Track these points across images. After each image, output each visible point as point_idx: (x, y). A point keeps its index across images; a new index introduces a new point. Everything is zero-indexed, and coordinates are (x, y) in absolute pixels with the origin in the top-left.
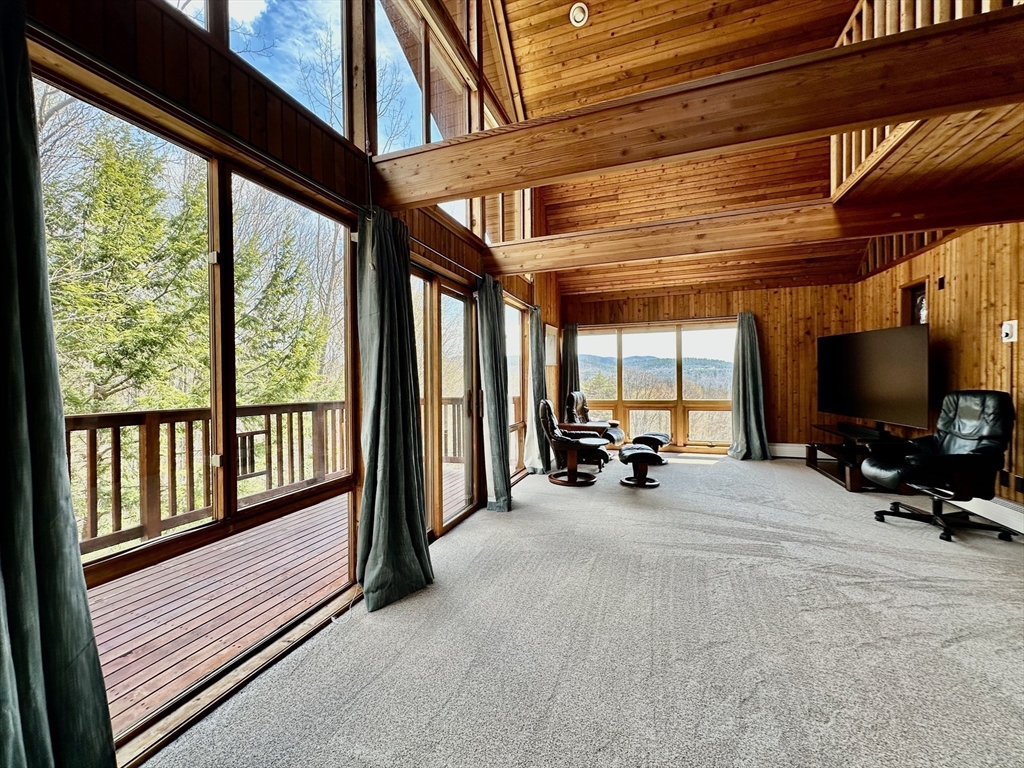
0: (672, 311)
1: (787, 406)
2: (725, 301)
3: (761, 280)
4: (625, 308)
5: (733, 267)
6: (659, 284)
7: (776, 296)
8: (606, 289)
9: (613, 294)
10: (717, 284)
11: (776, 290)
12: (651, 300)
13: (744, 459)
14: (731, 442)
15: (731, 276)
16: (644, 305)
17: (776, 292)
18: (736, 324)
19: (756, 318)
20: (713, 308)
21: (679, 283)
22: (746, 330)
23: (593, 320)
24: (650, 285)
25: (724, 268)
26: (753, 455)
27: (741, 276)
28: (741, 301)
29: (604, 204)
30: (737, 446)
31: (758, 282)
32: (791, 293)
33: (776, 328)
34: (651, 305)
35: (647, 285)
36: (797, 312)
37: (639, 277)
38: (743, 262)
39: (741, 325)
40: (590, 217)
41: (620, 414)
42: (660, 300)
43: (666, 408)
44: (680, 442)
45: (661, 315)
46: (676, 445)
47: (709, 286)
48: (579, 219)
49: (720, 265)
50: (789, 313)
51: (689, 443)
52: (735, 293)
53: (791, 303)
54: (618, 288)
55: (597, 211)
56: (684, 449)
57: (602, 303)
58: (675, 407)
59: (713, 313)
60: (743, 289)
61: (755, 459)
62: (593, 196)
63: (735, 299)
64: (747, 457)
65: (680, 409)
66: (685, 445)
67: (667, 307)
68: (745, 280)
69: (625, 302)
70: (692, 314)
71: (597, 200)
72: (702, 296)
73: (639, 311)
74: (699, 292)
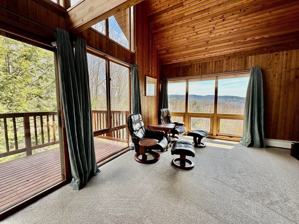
0: (214, 69)
1: (278, 119)
2: (244, 62)
3: (267, 48)
4: (190, 69)
5: (250, 42)
6: (207, 55)
7: (276, 57)
8: (181, 60)
9: (185, 63)
10: (240, 53)
11: (276, 53)
12: (203, 64)
13: (249, 146)
14: (242, 135)
15: (249, 47)
16: (200, 67)
17: (276, 55)
18: (250, 74)
19: (262, 70)
20: (236, 66)
21: (218, 54)
22: (256, 77)
23: (175, 76)
24: (202, 57)
25: (245, 43)
26: (255, 145)
27: (255, 47)
28: (253, 61)
29: (176, 10)
30: (246, 139)
31: (266, 49)
32: (287, 54)
33: (274, 76)
34: (203, 67)
35: (201, 56)
36: (290, 65)
37: (197, 52)
38: (257, 38)
39: (252, 75)
40: (170, 20)
41: (186, 119)
42: (208, 64)
43: (208, 117)
44: (215, 134)
45: (208, 71)
46: (212, 135)
47: (235, 55)
48: (164, 22)
49: (242, 41)
50: (284, 66)
51: (219, 134)
52: (250, 57)
53: (287, 60)
54: (187, 59)
55: (173, 15)
56: (216, 137)
57: (179, 67)
58: (213, 117)
59: (237, 69)
60: (255, 55)
61: (256, 147)
62: (170, 6)
63: (250, 60)
64: (251, 145)
65: (215, 118)
66: (217, 135)
67: (211, 67)
68: (257, 49)
69: (190, 66)
70: (224, 70)
71: (172, 8)
72: (230, 60)
73: (197, 70)
74: (229, 58)
